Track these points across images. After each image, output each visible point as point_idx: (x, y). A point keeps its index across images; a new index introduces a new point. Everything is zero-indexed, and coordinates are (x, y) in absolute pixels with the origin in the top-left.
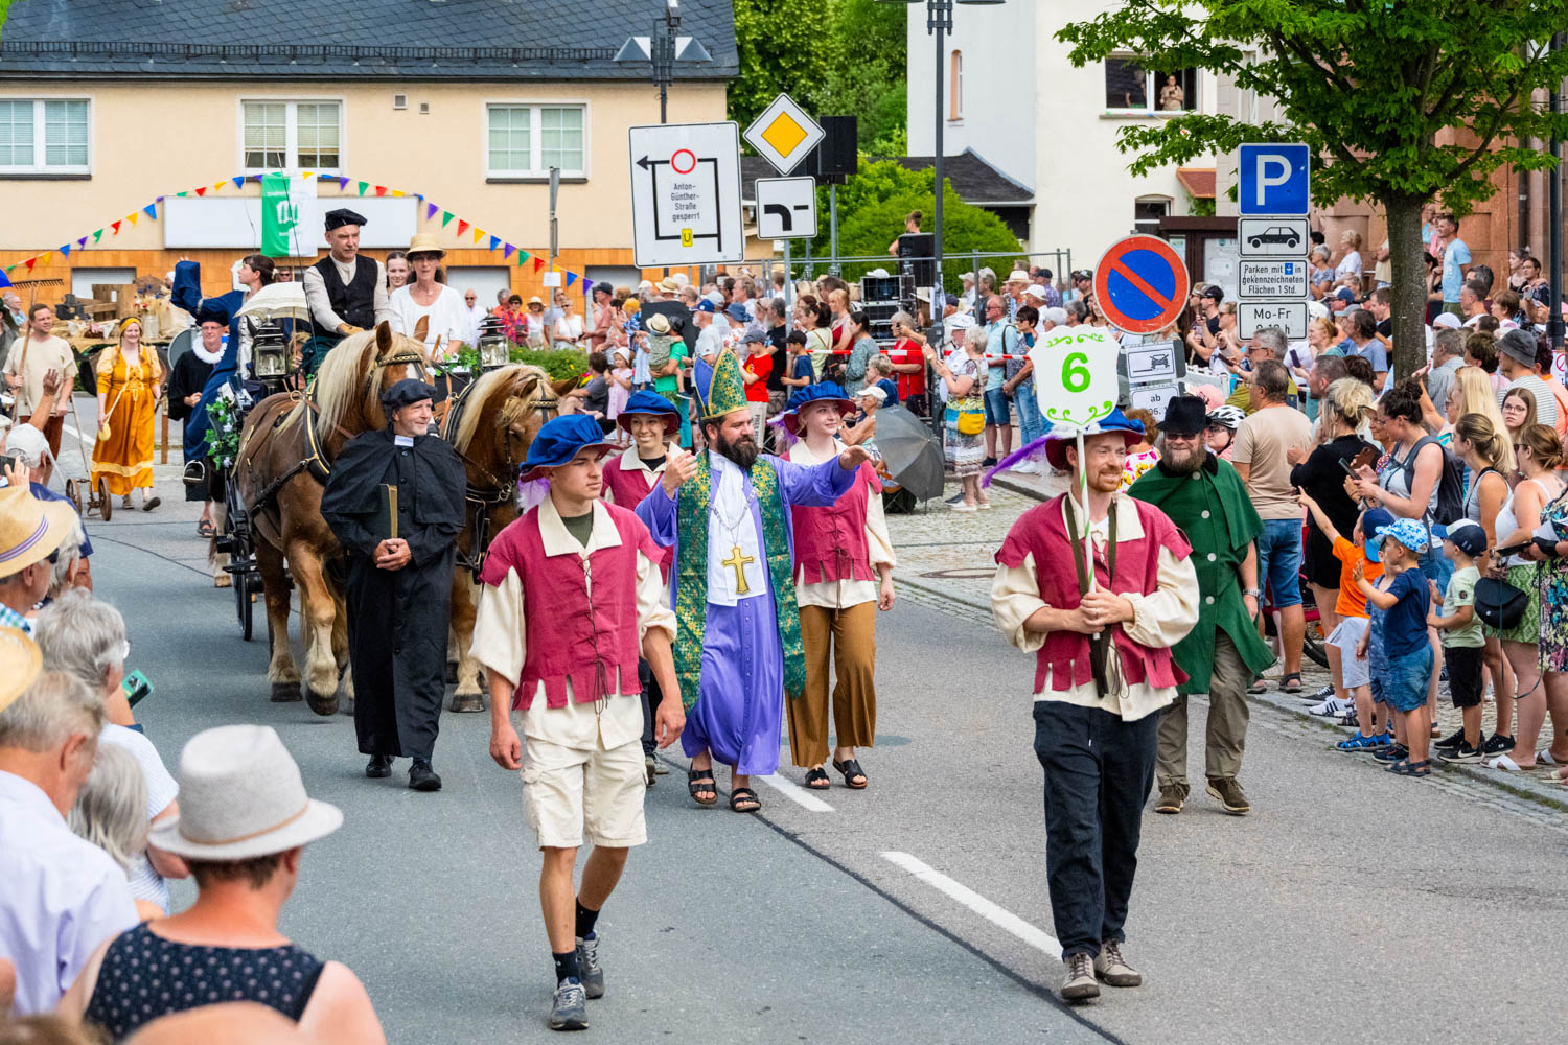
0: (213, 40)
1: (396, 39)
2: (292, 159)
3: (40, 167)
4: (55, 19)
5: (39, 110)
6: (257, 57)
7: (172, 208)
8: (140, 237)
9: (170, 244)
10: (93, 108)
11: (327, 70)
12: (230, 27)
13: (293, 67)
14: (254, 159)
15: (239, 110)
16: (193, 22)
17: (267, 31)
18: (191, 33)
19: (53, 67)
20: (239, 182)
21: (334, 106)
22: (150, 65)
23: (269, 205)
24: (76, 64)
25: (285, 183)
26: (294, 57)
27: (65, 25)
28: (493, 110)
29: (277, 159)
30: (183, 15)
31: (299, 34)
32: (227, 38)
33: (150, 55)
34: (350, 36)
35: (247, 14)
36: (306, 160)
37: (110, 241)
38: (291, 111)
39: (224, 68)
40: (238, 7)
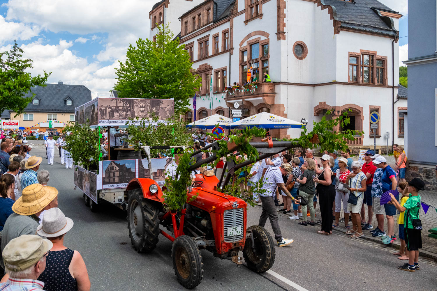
0: (45, 108)
1: (62, 109)
2: (52, 119)
3: (28, 120)
5: (29, 115)
6: (49, 111)
7: (41, 124)
8: (38, 126)
9: (41, 126)
10: (34, 115)
11: (56, 112)
12: (47, 108)
13: (53, 111)
14: (48, 119)
15: (47, 115)
17: (50, 108)
18: (43, 108)
19: (30, 111)
20: (47, 121)
21: (56, 115)
22: (39, 111)
23: (50, 124)
24: (32, 111)
25: (51, 121)
27: (31, 107)
28: (71, 115)
29: (51, 119)
30: (43, 106)
31: (53, 108)
34: (58, 109)
36: (53, 119)
37: (35, 126)
38: (52, 115)
39: (46, 111)
40: (48, 106)
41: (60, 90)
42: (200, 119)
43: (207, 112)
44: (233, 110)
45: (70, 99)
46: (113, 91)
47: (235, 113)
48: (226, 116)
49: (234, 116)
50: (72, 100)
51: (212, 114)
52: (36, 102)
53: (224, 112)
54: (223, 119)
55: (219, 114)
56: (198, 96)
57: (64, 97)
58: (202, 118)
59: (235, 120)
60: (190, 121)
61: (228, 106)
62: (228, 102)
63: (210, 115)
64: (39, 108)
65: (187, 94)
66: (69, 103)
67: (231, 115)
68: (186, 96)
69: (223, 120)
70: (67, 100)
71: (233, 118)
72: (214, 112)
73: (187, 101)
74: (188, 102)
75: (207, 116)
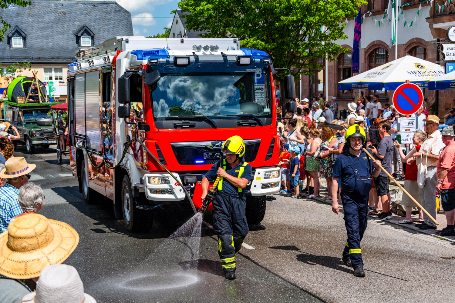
0: (37, 56)
1: (73, 55)
2: (54, 79)
4: (7, 52)
6: (46, 59)
11: (60, 61)
12: (40, 53)
13: (53, 61)
15: (43, 69)
16: (33, 52)
17: (47, 54)
18: (33, 55)
19: (7, 61)
21: (62, 68)
22: (25, 61)
23: (50, 88)
24: (11, 61)
25: (52, 83)
26: (53, 59)
27: (9, 53)
29: (51, 79)
30: (31, 51)
31: (54, 54)
32: (40, 56)
33: (25, 59)
34: (64, 55)
35: (43, 51)
36: (56, 79)
38: (53, 69)
39: (40, 61)
40: (42, 50)
41: (65, 13)
42: (370, 67)
43: (387, 52)
44: (445, 46)
45: (86, 31)
46: (177, 11)
47: (450, 51)
48: (430, 60)
49: (447, 58)
50: (92, 34)
51: (399, 57)
52: (17, 43)
53: (425, 50)
54: (422, 67)
55: (415, 56)
56: (367, 16)
57: (75, 29)
58: (375, 67)
59: (451, 68)
60: (349, 73)
61: (434, 37)
62: (436, 26)
63: (394, 59)
64: (24, 55)
65: (341, 12)
66: (86, 42)
67: (441, 57)
68: (337, 18)
69: (423, 70)
70: (82, 35)
71: (445, 65)
72: (402, 51)
73: (340, 26)
74: (342, 29)
75: (387, 61)
